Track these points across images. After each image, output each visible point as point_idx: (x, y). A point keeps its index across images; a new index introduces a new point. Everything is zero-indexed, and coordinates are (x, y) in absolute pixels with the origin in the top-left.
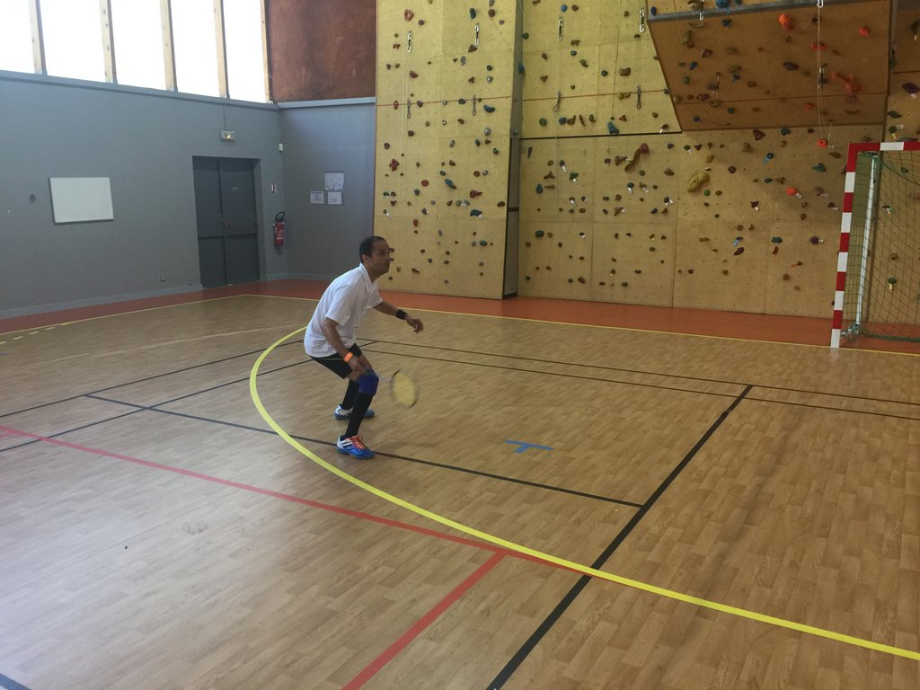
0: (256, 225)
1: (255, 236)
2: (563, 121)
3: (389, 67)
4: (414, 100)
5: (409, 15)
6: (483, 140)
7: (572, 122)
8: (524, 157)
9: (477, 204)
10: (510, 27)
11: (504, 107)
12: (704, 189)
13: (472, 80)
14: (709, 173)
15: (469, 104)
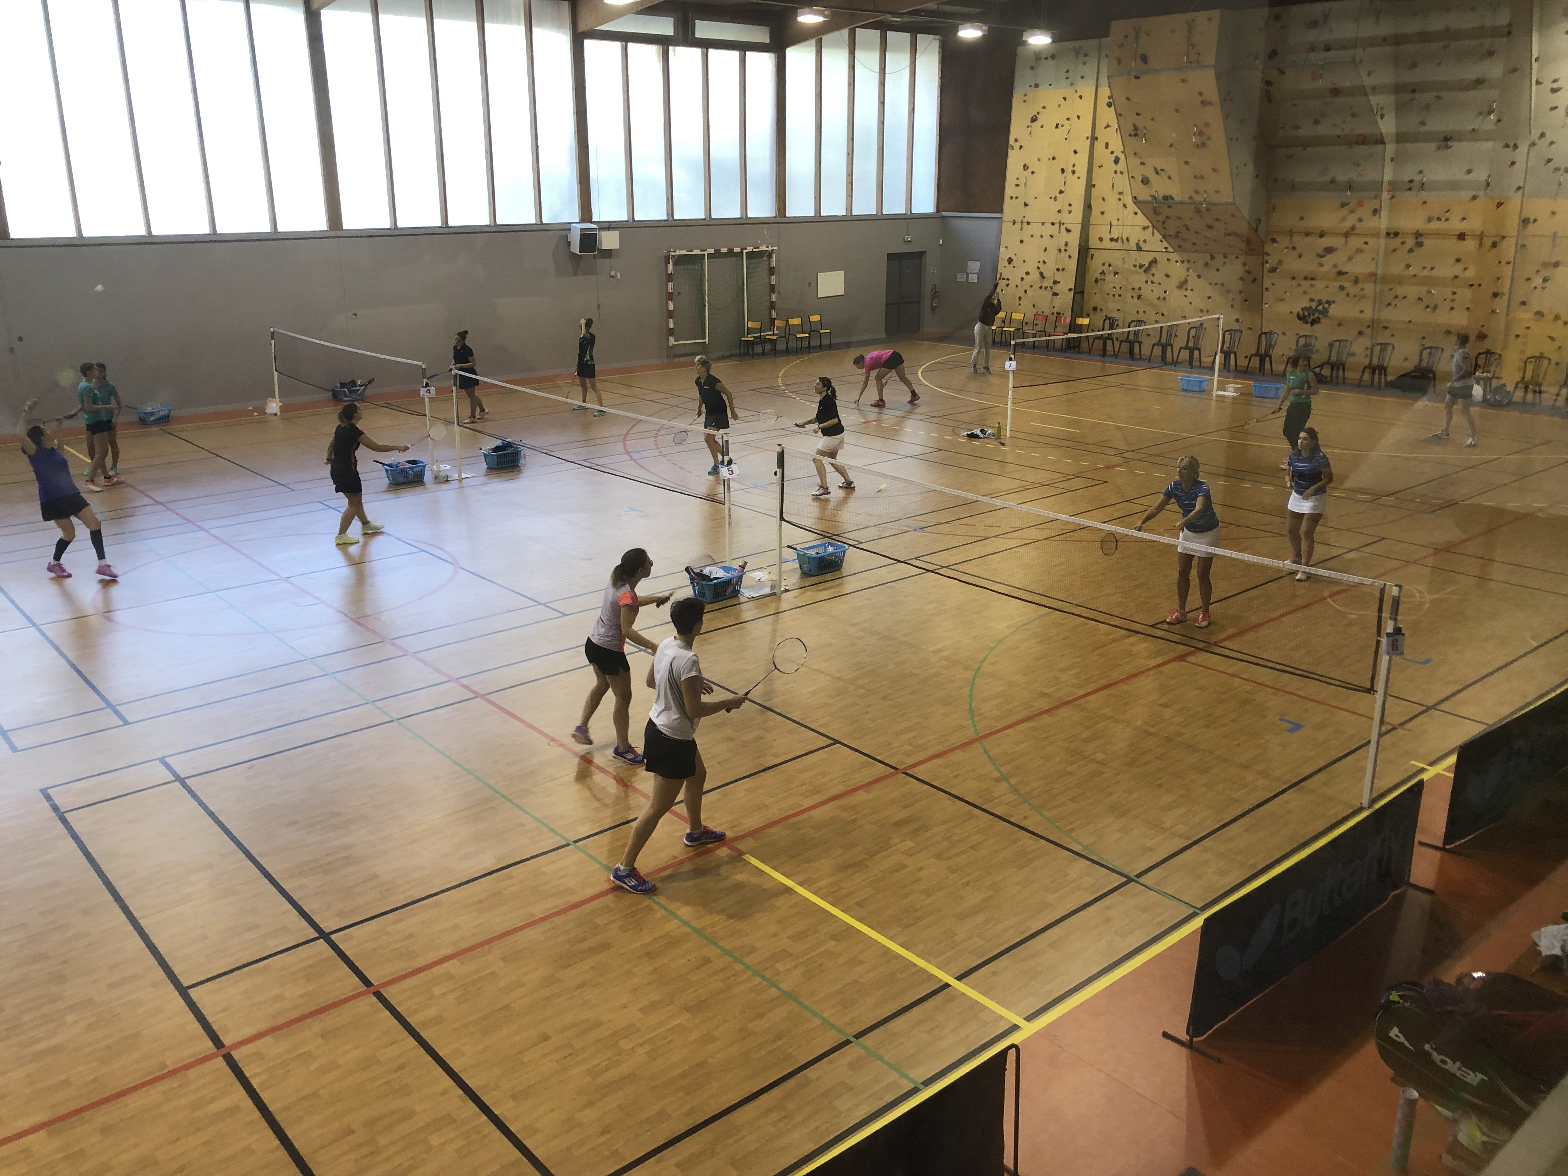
0: (920, 295)
1: (919, 302)
2: (1112, 240)
3: (1012, 198)
4: (1025, 220)
5: (1026, 167)
6: (1063, 248)
7: (1116, 240)
8: (1089, 260)
9: (1057, 288)
10: (1083, 180)
11: (1077, 229)
12: (1184, 287)
13: (1059, 211)
14: (1188, 278)
15: (1057, 225)
